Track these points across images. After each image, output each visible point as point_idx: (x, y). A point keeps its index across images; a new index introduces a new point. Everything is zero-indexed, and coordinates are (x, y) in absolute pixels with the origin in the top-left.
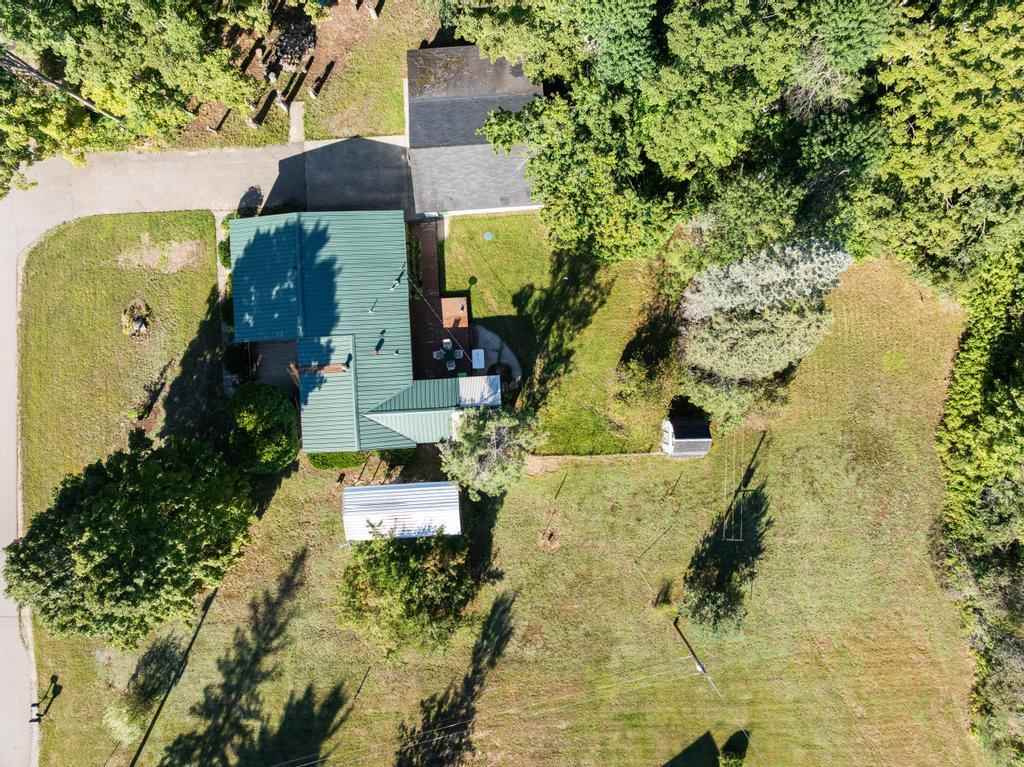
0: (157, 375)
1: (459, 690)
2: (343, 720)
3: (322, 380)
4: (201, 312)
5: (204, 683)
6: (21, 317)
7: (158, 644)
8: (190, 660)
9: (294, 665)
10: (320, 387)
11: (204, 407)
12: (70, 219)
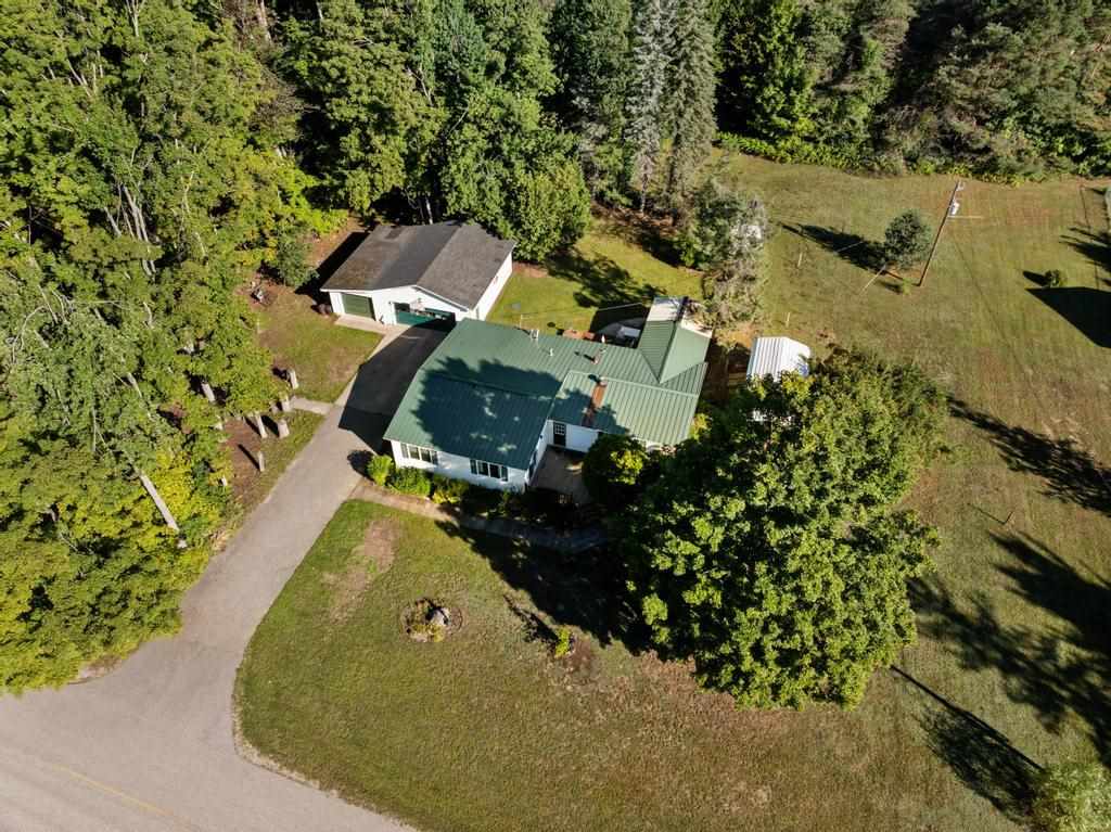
0: (518, 620)
1: (994, 435)
2: (1044, 547)
3: (607, 409)
4: (462, 548)
5: (1001, 698)
6: (330, 787)
7: (936, 746)
8: (963, 707)
9: (968, 577)
10: (614, 412)
11: (585, 580)
12: (240, 659)
